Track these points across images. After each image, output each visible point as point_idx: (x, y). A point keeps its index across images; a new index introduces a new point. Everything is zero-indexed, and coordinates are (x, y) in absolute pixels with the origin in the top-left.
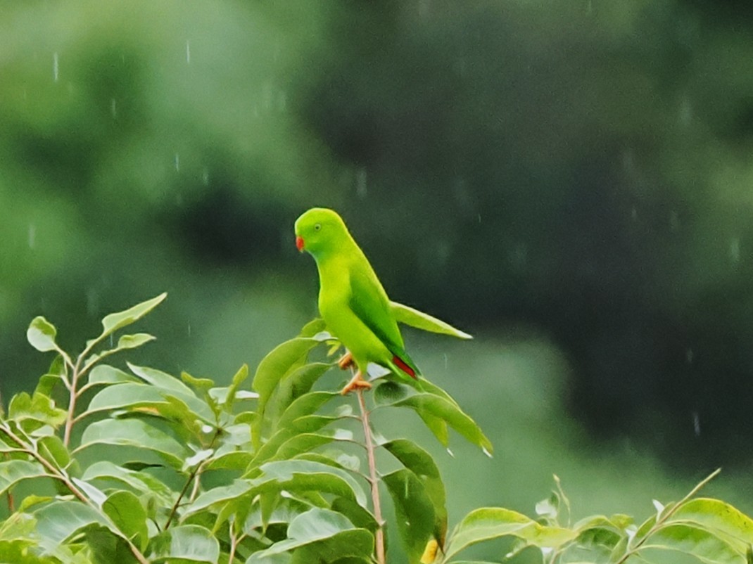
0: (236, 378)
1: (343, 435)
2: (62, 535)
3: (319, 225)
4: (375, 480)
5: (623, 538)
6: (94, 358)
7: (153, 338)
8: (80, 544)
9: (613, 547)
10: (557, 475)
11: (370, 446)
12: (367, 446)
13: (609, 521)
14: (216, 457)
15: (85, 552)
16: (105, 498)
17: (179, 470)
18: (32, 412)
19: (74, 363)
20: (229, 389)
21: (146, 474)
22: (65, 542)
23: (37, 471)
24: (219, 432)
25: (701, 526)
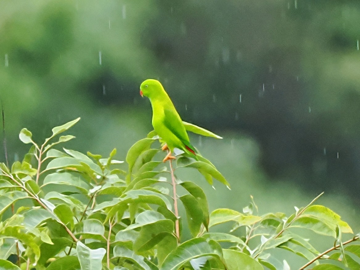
0: (111, 154)
1: (163, 179)
2: (36, 224)
3: (147, 86)
4: (175, 199)
5: (281, 223)
6: (49, 146)
7: (75, 137)
8: (44, 228)
9: (277, 227)
10: (252, 196)
11: (174, 184)
12: (172, 184)
13: (275, 216)
14: (103, 189)
15: (46, 231)
16: (55, 207)
17: (86, 195)
18: (22, 170)
19: (40, 148)
20: (107, 160)
21: (72, 197)
22: (37, 227)
23: (25, 195)
24: (104, 178)
25: (315, 217)
